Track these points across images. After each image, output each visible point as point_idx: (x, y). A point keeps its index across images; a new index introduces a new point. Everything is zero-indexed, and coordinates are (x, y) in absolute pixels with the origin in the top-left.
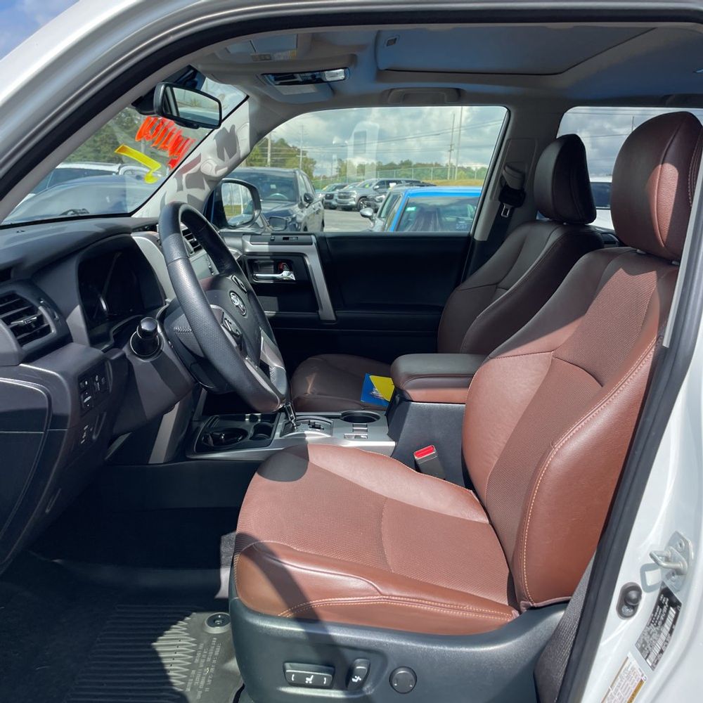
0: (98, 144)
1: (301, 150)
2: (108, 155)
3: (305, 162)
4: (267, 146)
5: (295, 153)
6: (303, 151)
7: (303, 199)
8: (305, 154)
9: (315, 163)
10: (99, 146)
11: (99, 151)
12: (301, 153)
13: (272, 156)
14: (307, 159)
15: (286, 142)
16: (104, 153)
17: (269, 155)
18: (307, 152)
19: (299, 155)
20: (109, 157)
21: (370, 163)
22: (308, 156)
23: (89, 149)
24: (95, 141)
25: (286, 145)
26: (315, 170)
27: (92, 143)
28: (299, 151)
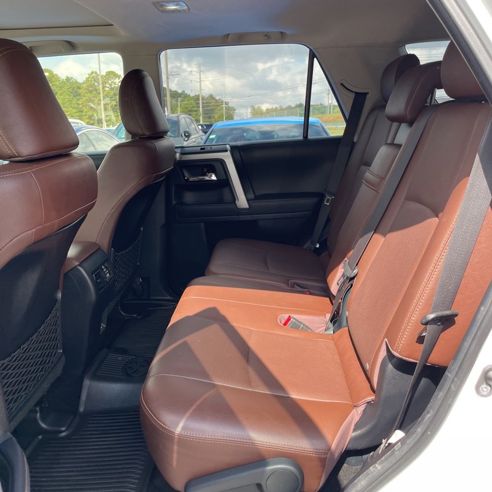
0: (81, 106)
1: (224, 101)
2: (88, 113)
3: (228, 110)
4: (199, 100)
5: (220, 104)
6: (225, 102)
7: (183, 135)
8: (228, 104)
9: (235, 110)
10: (81, 108)
11: (82, 112)
12: (224, 103)
13: (203, 107)
14: (229, 107)
15: (214, 96)
16: (85, 112)
17: (201, 106)
18: (228, 102)
19: (223, 104)
20: (89, 115)
21: (274, 107)
22: (230, 105)
23: (74, 110)
24: (78, 104)
25: (214, 99)
26: (235, 115)
27: (76, 106)
28: (222, 102)
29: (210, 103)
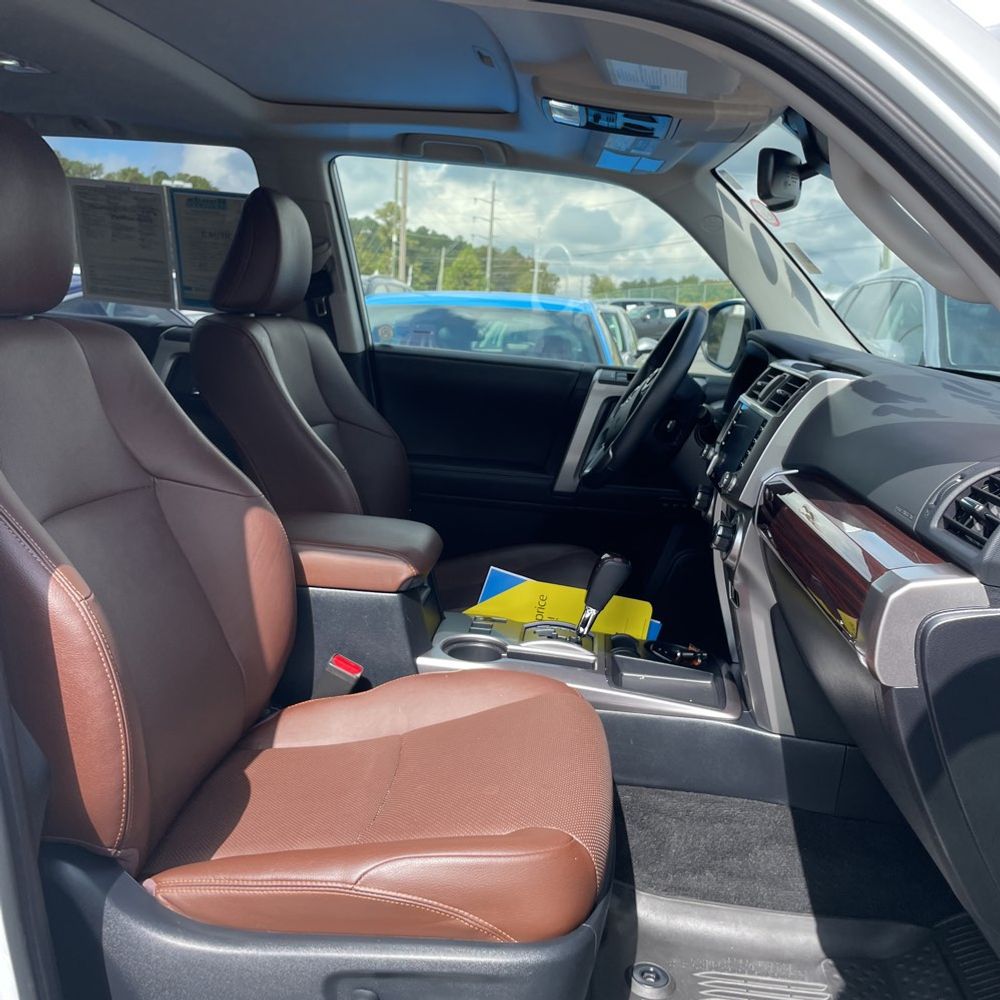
1: (538, 262)
3: (543, 278)
4: (486, 256)
5: (530, 266)
6: (540, 264)
8: (544, 268)
9: (557, 279)
12: (537, 266)
13: (492, 270)
14: (547, 275)
15: (519, 251)
18: (545, 264)
19: (534, 268)
21: (639, 280)
22: (549, 270)
25: (519, 256)
26: (559, 288)
28: (534, 263)
29: (510, 263)
